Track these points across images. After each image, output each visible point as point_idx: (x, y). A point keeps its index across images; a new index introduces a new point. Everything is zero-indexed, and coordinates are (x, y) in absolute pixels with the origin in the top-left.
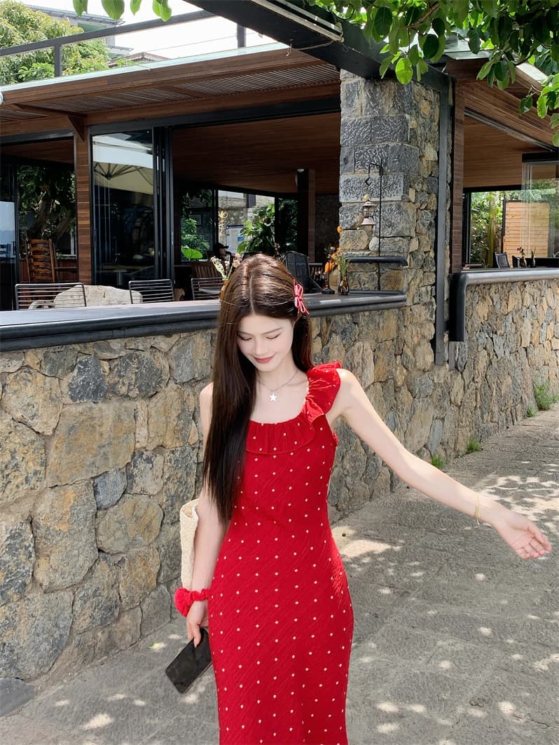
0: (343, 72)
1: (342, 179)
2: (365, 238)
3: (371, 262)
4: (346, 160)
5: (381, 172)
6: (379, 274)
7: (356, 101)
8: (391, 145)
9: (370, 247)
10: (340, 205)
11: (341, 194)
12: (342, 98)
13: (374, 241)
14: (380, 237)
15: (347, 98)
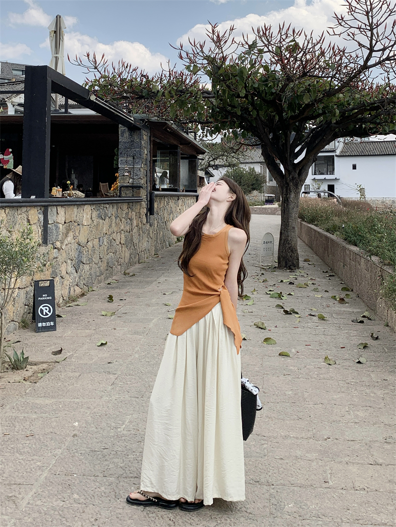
0: (120, 125)
1: (119, 160)
2: (128, 179)
3: (130, 187)
4: (121, 153)
5: (134, 158)
6: (133, 191)
7: (125, 135)
8: (137, 150)
9: (130, 182)
10: (119, 168)
11: (119, 164)
12: (120, 133)
13: (131, 180)
14: (133, 179)
15: (121, 134)
